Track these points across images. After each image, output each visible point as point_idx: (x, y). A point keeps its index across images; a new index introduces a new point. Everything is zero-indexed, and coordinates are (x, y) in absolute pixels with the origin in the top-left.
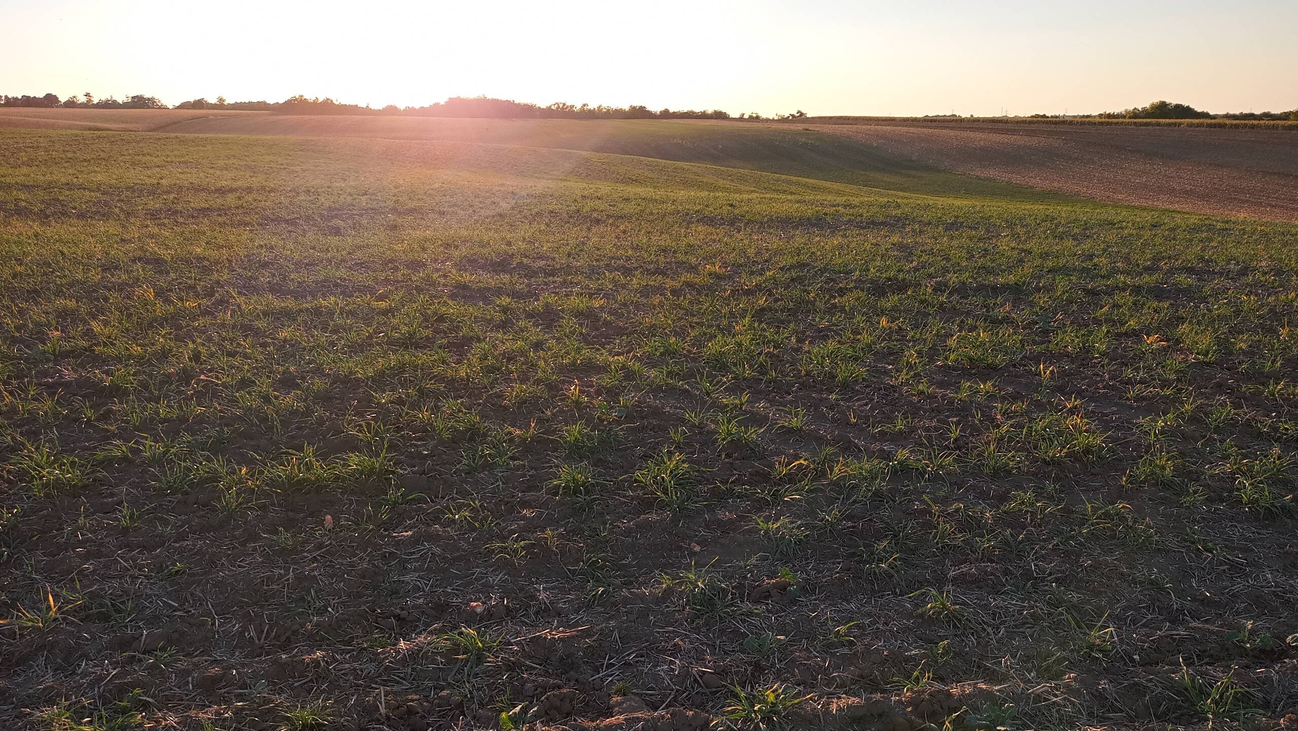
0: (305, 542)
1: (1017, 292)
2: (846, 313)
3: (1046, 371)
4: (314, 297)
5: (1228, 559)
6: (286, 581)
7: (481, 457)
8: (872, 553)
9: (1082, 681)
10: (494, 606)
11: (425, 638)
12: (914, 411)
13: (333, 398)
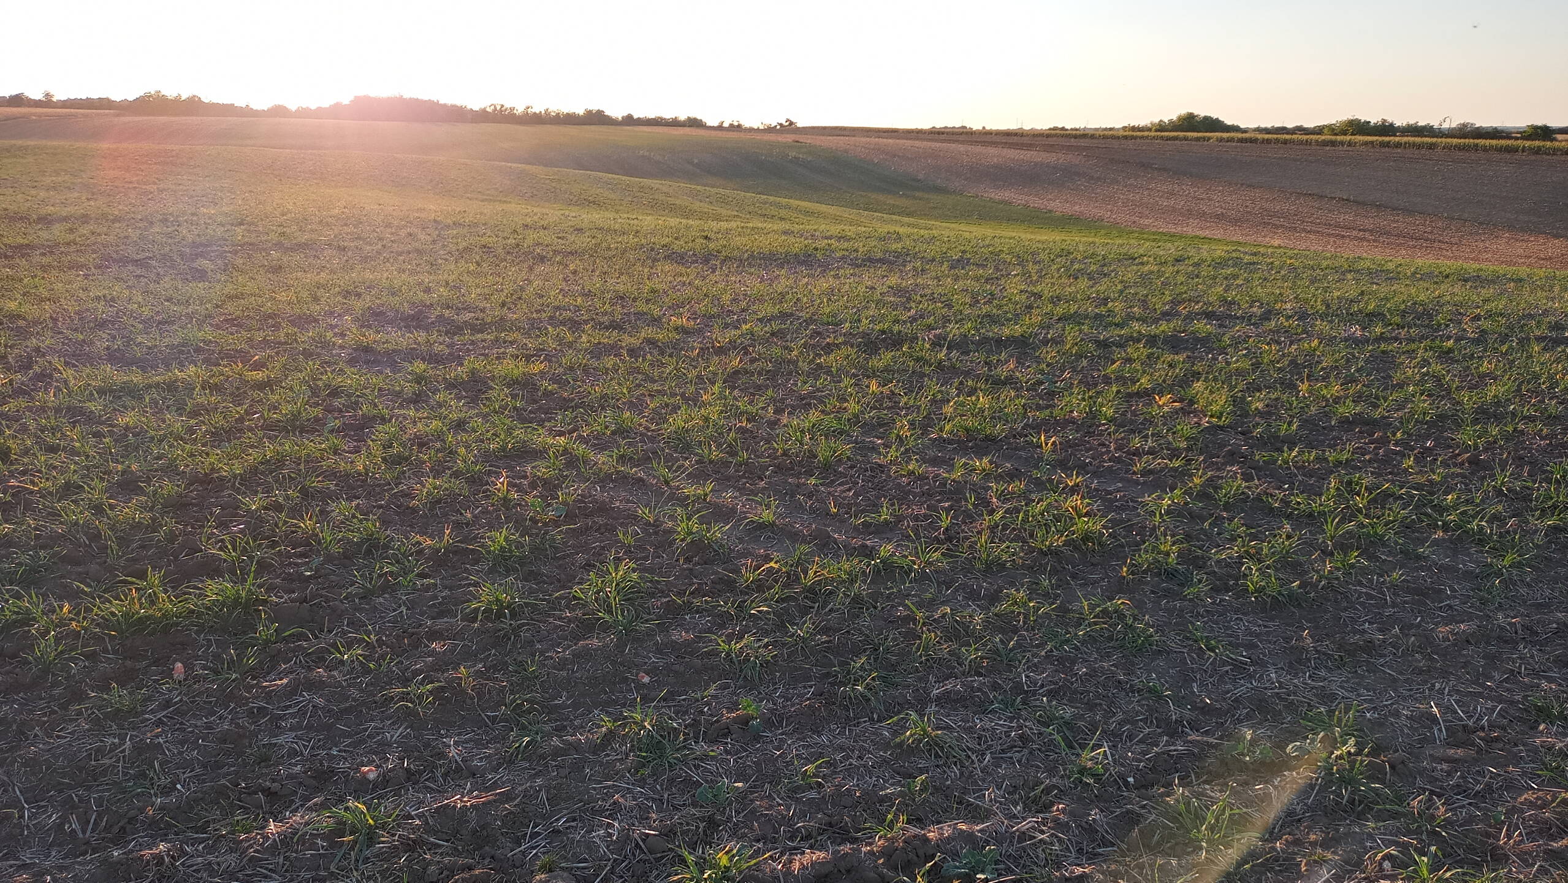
0: (148, 699)
1: (1023, 346)
2: (832, 376)
3: (1048, 442)
4: (168, 366)
5: (1231, 659)
6: (121, 752)
7: (380, 576)
8: (848, 673)
9: (1072, 814)
10: (391, 770)
11: (302, 817)
12: (902, 496)
13: (189, 505)
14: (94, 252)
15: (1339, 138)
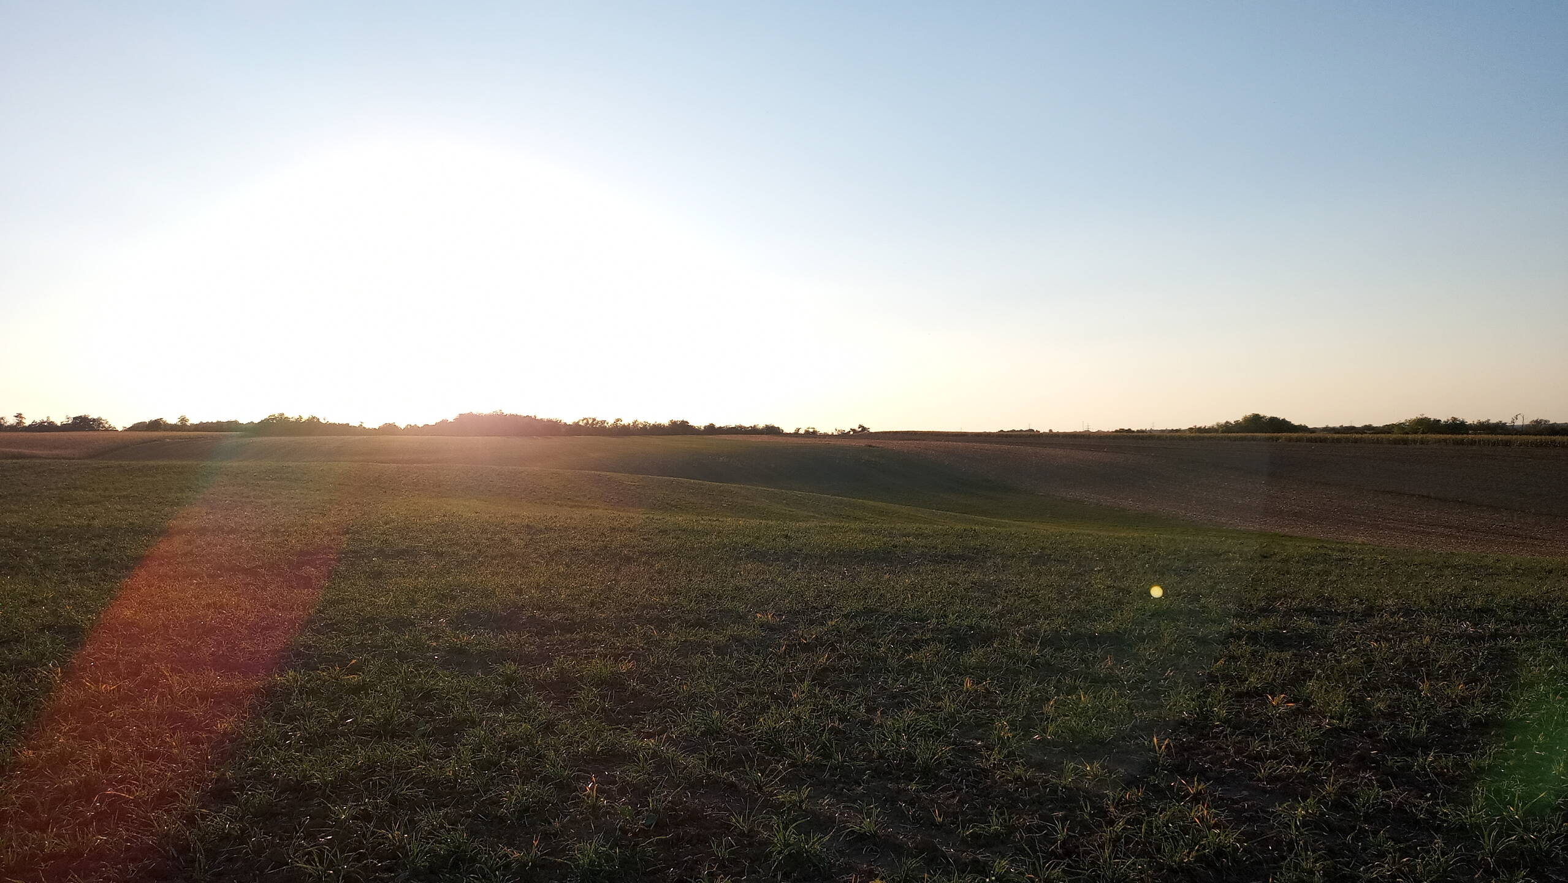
1: (1119, 642)
2: (923, 673)
3: (1161, 745)
4: (268, 671)
12: (1011, 804)
13: (279, 814)
14: (208, 561)
15: (1410, 436)
